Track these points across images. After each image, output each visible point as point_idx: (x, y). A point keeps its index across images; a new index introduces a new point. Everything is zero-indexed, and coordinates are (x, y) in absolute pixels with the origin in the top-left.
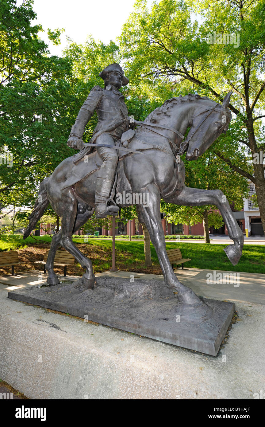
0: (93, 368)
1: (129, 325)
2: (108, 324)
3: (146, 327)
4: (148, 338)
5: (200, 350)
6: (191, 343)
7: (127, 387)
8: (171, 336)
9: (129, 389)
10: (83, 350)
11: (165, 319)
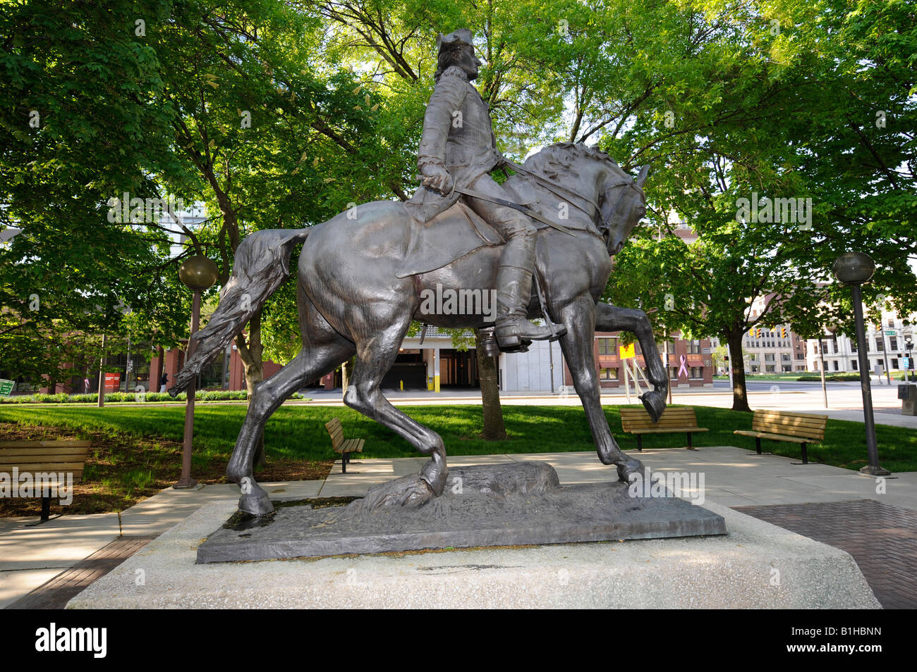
0: (624, 597)
1: (597, 529)
2: (553, 541)
3: (628, 524)
4: (634, 540)
5: (708, 533)
6: (696, 526)
7: (689, 598)
8: (668, 525)
9: (692, 600)
10: (592, 577)
11: (635, 509)
